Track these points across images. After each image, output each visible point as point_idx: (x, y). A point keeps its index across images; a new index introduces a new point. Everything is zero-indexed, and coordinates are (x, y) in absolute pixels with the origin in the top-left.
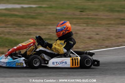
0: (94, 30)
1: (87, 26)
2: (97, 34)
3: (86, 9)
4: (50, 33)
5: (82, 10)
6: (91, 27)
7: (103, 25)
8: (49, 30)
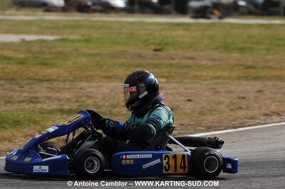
0: (181, 90)
1: (168, 82)
2: (189, 100)
3: (167, 44)
4: (81, 97)
5: (158, 47)
6: (175, 85)
7: (205, 80)
8: (80, 91)
